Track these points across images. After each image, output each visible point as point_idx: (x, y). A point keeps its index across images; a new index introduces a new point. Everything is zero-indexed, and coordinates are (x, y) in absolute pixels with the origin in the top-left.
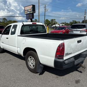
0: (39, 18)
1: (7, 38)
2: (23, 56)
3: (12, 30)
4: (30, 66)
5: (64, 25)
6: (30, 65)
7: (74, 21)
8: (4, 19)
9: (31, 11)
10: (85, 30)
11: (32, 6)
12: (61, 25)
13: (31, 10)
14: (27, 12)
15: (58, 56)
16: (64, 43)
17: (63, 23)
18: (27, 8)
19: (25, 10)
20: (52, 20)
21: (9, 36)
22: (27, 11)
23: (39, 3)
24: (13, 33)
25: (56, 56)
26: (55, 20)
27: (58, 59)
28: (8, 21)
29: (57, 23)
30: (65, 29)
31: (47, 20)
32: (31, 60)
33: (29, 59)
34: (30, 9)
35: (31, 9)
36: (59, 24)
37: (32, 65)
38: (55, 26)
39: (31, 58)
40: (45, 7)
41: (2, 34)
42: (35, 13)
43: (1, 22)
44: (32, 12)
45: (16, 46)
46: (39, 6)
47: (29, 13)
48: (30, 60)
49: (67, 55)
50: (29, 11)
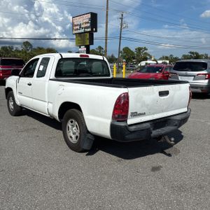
0: (106, 43)
1: (30, 85)
2: (58, 118)
3: (39, 67)
4: (70, 139)
5: (168, 62)
6: (71, 137)
7: (193, 53)
8: (27, 44)
9: (87, 28)
10: (205, 74)
11: (89, 16)
12: (160, 62)
13: (89, 25)
14: (77, 29)
15: (117, 116)
16: (127, 93)
17: (167, 58)
18: (78, 21)
19: (73, 25)
20: (139, 49)
21: (34, 80)
22: (78, 27)
23: (107, 8)
24: (41, 74)
25: (114, 117)
26: (145, 49)
27: (118, 121)
28: (35, 49)
29: (151, 57)
30: (161, 72)
31: (127, 50)
32: (73, 126)
33: (69, 124)
34: (86, 23)
35: (88, 23)
36: (155, 60)
37: (73, 136)
38: (146, 63)
39: (72, 122)
40: (122, 19)
41: (20, 76)
42: (96, 31)
43: (20, 52)
44: (89, 30)
45: (47, 100)
46: (107, 15)
47: (82, 31)
48: (70, 127)
49: (135, 116)
50: (82, 26)
